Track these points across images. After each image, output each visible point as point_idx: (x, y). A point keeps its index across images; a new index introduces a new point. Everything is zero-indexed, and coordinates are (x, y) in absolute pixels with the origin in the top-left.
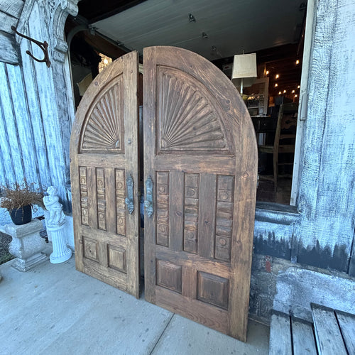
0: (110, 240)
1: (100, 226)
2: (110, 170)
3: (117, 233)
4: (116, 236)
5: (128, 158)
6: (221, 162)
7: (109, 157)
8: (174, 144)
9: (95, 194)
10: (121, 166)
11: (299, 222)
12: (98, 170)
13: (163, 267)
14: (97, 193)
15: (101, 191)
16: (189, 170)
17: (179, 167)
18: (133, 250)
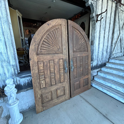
0: (58, 86)
1: (53, 84)
2: (57, 60)
3: (60, 83)
4: (60, 84)
5: (64, 55)
6: (86, 53)
7: (56, 55)
8: (77, 50)
9: (49, 72)
10: (62, 58)
11: (93, 62)
12: (50, 61)
13: (76, 84)
14: (50, 71)
15: (52, 69)
16: (81, 56)
17: (79, 55)
18: (67, 85)
